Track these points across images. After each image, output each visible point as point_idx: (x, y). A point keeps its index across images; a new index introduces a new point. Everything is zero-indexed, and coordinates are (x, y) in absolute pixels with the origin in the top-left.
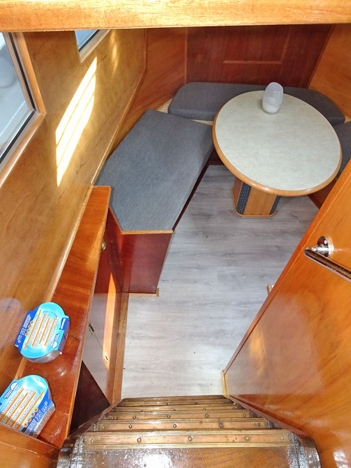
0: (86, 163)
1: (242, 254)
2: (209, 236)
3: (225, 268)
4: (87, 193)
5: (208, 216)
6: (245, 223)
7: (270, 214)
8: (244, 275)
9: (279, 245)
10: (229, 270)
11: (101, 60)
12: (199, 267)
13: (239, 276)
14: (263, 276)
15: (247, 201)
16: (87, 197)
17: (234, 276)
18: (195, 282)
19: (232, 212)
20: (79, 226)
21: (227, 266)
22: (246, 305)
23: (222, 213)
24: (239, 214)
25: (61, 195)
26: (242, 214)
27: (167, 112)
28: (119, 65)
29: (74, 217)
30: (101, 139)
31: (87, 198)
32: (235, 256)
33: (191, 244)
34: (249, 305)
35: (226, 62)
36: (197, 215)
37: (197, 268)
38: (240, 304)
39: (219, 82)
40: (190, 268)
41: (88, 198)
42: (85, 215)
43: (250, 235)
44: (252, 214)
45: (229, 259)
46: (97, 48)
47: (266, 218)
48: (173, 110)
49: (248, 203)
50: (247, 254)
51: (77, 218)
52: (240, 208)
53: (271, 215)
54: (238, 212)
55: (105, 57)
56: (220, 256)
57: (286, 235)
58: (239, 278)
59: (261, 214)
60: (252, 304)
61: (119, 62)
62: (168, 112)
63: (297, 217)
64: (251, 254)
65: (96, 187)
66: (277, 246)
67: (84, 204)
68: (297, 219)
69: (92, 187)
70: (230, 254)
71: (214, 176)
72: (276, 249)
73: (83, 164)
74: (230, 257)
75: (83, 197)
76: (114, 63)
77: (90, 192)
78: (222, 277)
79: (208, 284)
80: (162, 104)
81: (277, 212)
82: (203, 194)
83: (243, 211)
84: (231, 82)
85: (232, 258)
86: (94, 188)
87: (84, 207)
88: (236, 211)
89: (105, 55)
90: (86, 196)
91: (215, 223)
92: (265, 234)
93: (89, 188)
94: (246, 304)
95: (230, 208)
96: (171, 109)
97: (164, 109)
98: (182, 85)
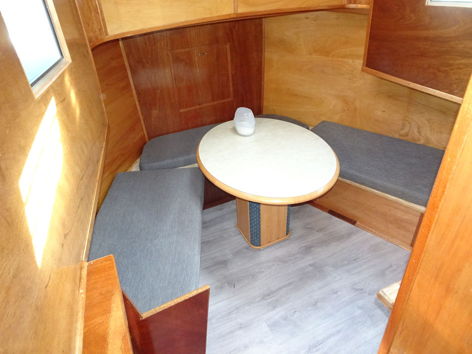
0: (70, 231)
1: (280, 289)
2: (236, 283)
3: (271, 314)
4: (81, 274)
5: (224, 263)
6: (267, 255)
7: (287, 234)
8: (295, 312)
9: (311, 262)
10: (277, 314)
11: (60, 102)
12: (242, 326)
13: (290, 316)
14: (315, 304)
15: (260, 229)
16: (82, 281)
17: (285, 319)
18: (246, 347)
19: (247, 248)
20: (85, 327)
21: (273, 310)
22: (318, 348)
23: (237, 253)
24: (256, 247)
25: (47, 281)
26: (260, 246)
27: (139, 170)
28: (81, 113)
29: (72, 315)
30: (82, 199)
31: (84, 281)
32: (274, 294)
33: (220, 302)
34: (320, 346)
35: (182, 111)
36: (212, 266)
37: (241, 328)
38: (310, 349)
39: (182, 130)
40: (232, 332)
41: (86, 281)
42: (88, 307)
43: (278, 265)
44: (269, 242)
45: (270, 300)
46: (51, 86)
47: (285, 240)
48: (145, 166)
49: (261, 231)
50: (286, 286)
51: (77, 315)
52: (255, 240)
53: (288, 236)
54: (255, 245)
55: (64, 99)
56: (259, 302)
57: (312, 249)
58: (291, 318)
59: (278, 239)
60: (322, 343)
61: (81, 109)
62: (141, 170)
63: (312, 228)
64: (290, 284)
65: (92, 262)
66: (311, 265)
67: (81, 291)
68: (314, 230)
69: (86, 264)
70: (268, 295)
71: (211, 220)
72: (311, 268)
73: (68, 233)
74: (270, 298)
75: (78, 281)
76: (75, 109)
77: (85, 272)
78: (274, 326)
79: (261, 342)
80: (130, 166)
81: (292, 230)
82: (208, 241)
83: (260, 242)
84: (193, 127)
85: (273, 298)
86: (90, 264)
87: (83, 296)
88: (251, 245)
89: (64, 97)
90: (80, 279)
91: (236, 267)
92: (292, 258)
93: (81, 268)
94: (316, 347)
95: (243, 245)
96: (143, 166)
97: (135, 168)
98: (145, 143)
